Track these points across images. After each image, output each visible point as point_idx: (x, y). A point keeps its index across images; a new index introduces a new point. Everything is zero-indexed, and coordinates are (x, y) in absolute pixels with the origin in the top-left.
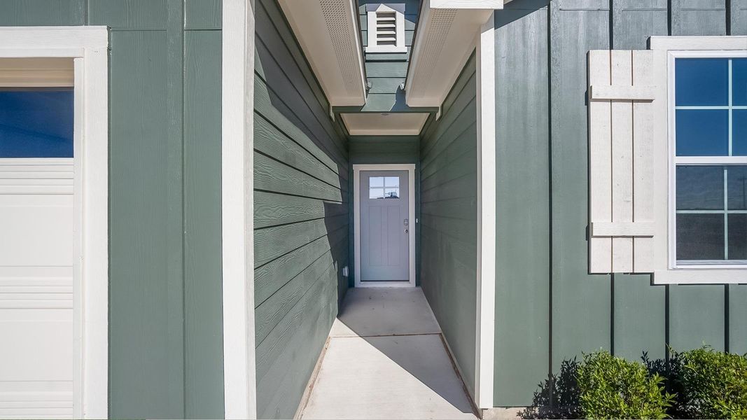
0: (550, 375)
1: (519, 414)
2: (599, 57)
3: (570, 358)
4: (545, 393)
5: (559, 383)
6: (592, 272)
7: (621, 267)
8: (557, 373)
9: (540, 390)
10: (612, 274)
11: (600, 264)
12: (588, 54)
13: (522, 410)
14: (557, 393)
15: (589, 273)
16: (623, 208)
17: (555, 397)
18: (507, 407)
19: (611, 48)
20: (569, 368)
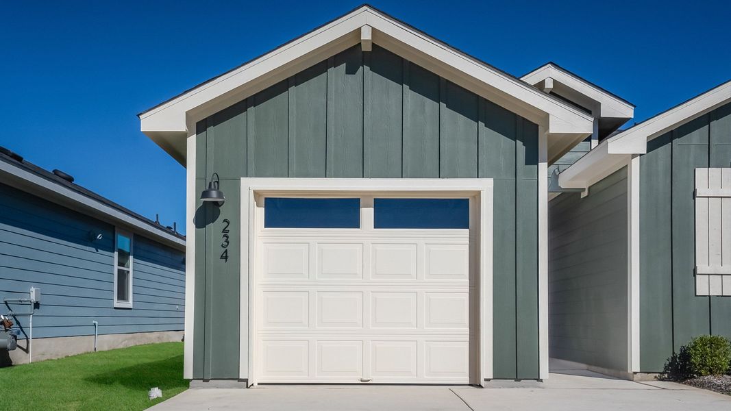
0: (674, 353)
1: (656, 377)
2: (701, 173)
3: (686, 344)
4: (670, 364)
5: (679, 358)
6: (697, 294)
7: (715, 292)
8: (678, 352)
9: (668, 363)
10: (709, 296)
11: (702, 289)
12: (695, 170)
13: (657, 375)
14: (678, 364)
15: (696, 295)
16: (715, 258)
17: (677, 366)
18: (648, 373)
19: (709, 167)
20: (685, 350)
